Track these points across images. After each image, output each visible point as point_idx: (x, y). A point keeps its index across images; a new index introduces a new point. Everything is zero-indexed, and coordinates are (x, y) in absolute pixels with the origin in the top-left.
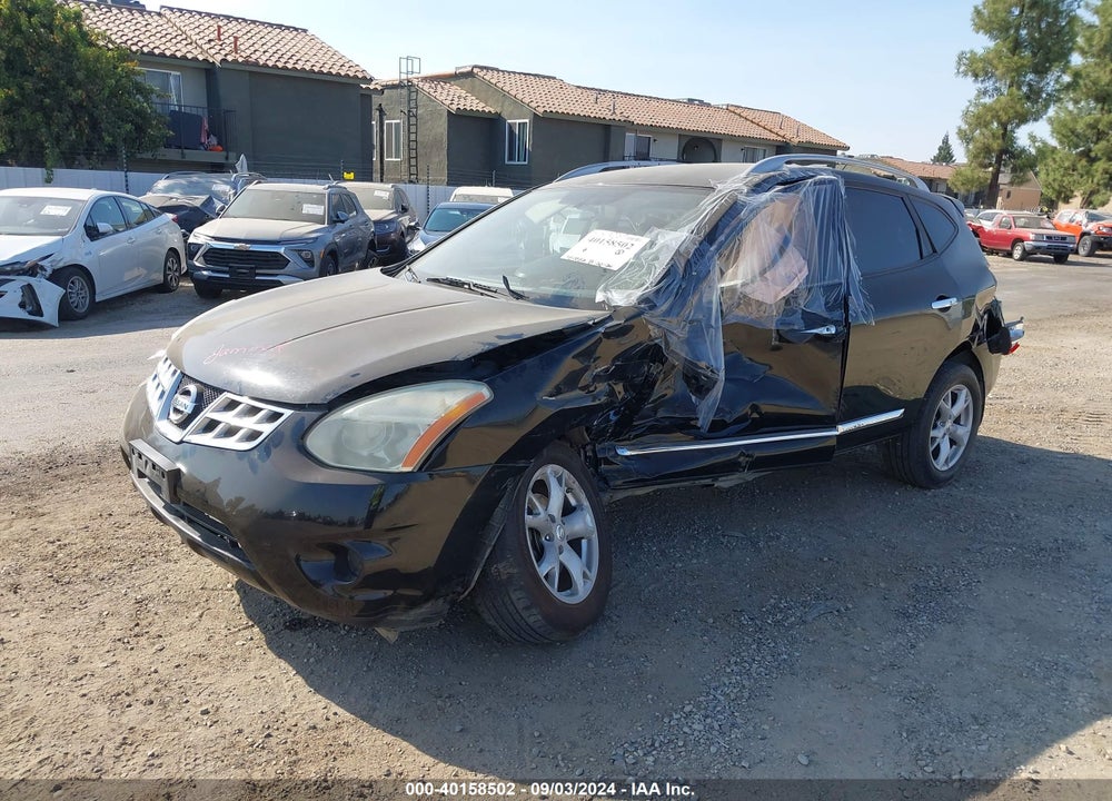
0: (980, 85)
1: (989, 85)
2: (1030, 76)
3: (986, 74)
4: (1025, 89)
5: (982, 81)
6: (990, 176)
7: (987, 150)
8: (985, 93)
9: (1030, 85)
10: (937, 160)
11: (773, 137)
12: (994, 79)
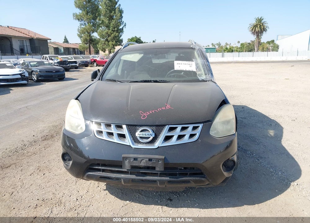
0: (80, 22)
1: (83, 22)
2: (92, 20)
3: (81, 19)
4: (92, 24)
5: (81, 21)
6: (88, 46)
7: (86, 40)
8: (82, 24)
9: (93, 23)
10: (64, 42)
11: (28, 36)
12: (83, 21)
